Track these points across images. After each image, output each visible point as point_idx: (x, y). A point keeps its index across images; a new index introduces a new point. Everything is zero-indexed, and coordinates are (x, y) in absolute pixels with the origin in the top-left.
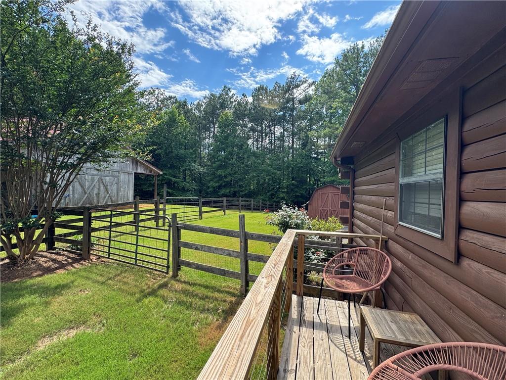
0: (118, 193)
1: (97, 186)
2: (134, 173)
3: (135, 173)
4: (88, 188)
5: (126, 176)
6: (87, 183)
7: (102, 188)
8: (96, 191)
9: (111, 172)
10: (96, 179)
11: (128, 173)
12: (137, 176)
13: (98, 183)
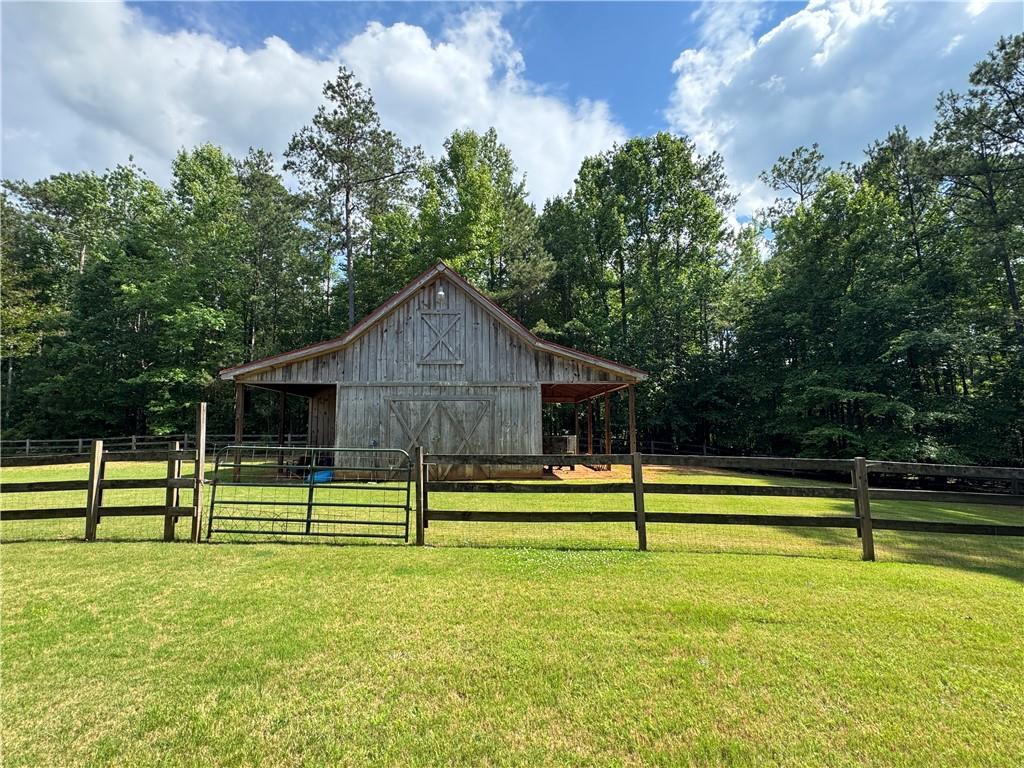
0: (493, 438)
1: (434, 423)
2: (539, 389)
3: (543, 387)
4: (416, 429)
5: (518, 396)
6: (413, 419)
7: (447, 427)
8: (432, 433)
9: (472, 389)
10: (432, 406)
11: (523, 388)
12: (549, 392)
13: (436, 417)
